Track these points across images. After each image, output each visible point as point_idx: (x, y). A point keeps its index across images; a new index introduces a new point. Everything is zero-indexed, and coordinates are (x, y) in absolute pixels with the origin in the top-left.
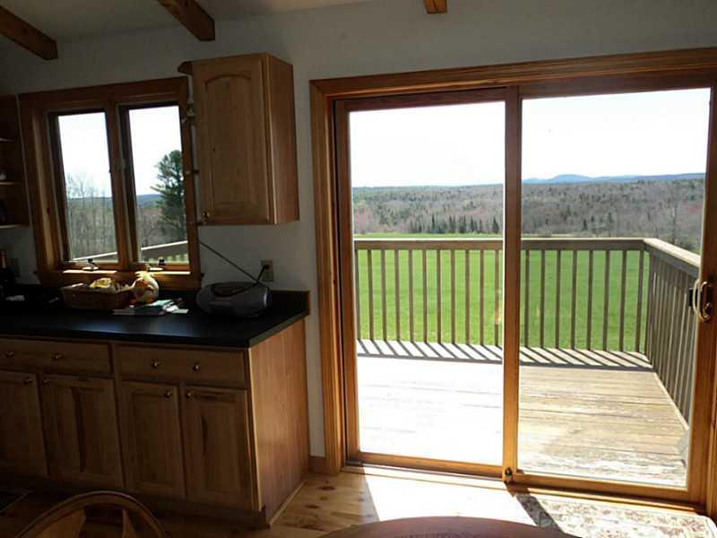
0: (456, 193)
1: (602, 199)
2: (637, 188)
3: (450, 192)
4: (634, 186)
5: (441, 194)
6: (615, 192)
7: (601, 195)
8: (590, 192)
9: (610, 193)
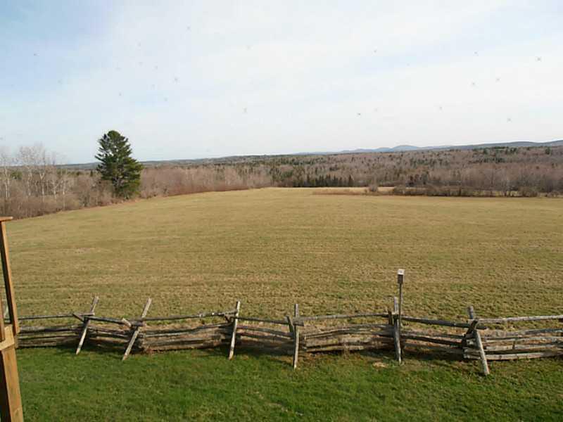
0: (327, 160)
1: (425, 162)
2: (449, 154)
3: (322, 159)
4: (447, 153)
5: (317, 160)
6: (434, 158)
7: (424, 159)
8: (416, 158)
9: (430, 158)
